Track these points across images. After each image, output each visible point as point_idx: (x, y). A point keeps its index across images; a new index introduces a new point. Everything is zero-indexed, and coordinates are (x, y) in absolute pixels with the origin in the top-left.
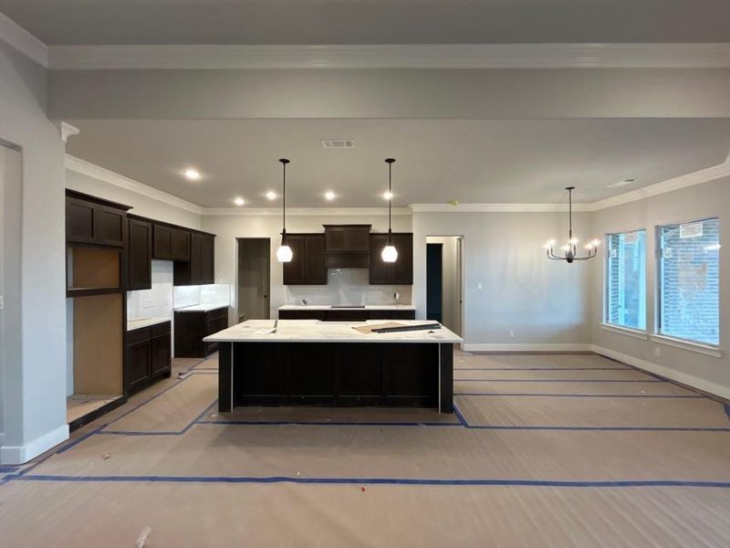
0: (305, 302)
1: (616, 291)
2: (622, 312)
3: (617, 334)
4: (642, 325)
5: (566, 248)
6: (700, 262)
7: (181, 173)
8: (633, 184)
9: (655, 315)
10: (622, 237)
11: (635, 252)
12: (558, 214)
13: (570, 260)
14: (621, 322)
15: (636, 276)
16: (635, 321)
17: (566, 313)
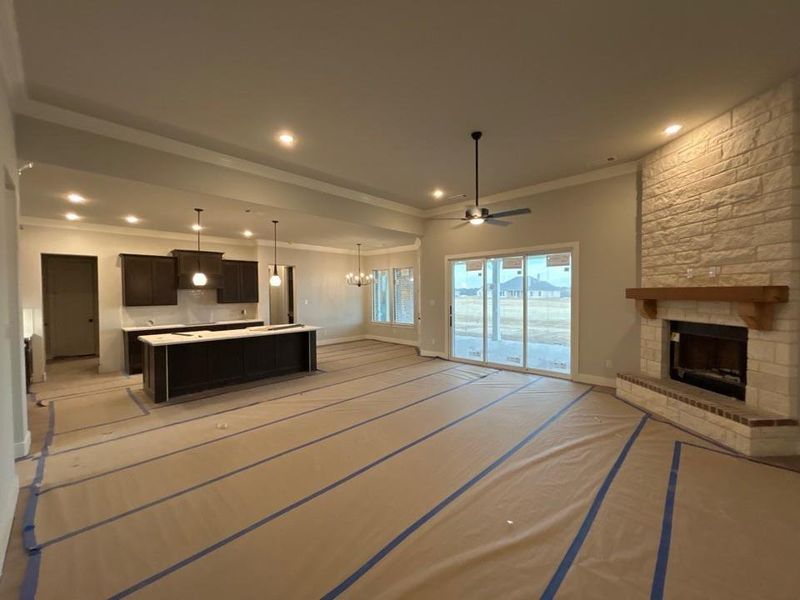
0: (152, 323)
1: (384, 302)
2: (380, 314)
3: (379, 326)
4: (388, 320)
5: (357, 278)
6: (408, 286)
7: (63, 196)
8: (385, 247)
9: (393, 315)
10: (379, 272)
11: (384, 282)
12: (349, 257)
13: (359, 285)
14: (380, 320)
15: (385, 293)
16: (385, 319)
17: (354, 318)
